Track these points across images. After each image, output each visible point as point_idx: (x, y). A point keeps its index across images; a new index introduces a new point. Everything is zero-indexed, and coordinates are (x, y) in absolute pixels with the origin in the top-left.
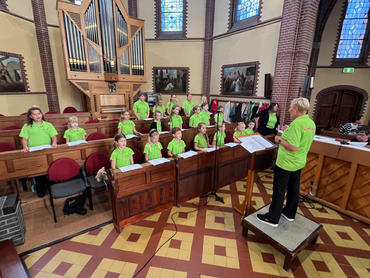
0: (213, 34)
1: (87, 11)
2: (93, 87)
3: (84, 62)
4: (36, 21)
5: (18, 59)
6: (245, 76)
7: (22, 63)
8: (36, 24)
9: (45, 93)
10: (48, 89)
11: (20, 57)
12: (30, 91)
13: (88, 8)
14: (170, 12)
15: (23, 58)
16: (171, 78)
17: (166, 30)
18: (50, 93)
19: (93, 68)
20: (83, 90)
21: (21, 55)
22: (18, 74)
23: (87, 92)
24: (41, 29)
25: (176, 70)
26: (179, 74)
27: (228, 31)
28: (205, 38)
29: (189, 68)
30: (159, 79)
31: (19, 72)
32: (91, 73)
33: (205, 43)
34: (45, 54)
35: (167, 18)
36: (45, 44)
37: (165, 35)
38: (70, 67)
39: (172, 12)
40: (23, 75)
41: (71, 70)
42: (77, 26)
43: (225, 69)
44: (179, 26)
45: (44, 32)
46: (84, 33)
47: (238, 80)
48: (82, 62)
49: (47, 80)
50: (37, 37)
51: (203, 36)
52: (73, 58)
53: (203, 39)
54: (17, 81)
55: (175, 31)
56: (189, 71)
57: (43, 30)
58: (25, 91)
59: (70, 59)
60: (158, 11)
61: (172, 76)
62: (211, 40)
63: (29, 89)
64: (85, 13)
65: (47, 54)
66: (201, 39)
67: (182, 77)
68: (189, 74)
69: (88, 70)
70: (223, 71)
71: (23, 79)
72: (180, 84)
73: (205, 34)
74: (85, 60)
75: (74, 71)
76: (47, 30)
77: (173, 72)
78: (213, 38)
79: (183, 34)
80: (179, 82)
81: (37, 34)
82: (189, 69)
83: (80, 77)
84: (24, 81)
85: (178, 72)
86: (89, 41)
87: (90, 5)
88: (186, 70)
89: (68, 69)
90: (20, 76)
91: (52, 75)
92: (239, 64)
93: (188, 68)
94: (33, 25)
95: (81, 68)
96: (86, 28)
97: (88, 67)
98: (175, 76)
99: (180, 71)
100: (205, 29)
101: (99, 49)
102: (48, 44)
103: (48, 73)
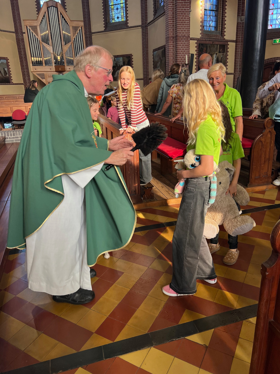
0: (147, 20)
1: (41, 23)
2: (47, 76)
3: (41, 59)
4: (16, 32)
5: (5, 60)
6: (162, 58)
7: (8, 63)
8: (16, 34)
9: (23, 84)
10: (25, 81)
11: (6, 59)
12: (13, 82)
13: (42, 21)
14: (116, 5)
15: (8, 59)
16: (118, 66)
17: (113, 21)
18: (26, 84)
19: (47, 63)
20: (41, 79)
21: (7, 58)
22: (6, 71)
23: (44, 81)
24: (19, 37)
25: (122, 58)
26: (124, 61)
27: (154, 18)
28: (142, 25)
31: (6, 69)
32: (46, 66)
33: (142, 30)
34: (22, 54)
35: (113, 10)
36: (22, 47)
37: (112, 26)
38: (33, 63)
39: (117, 4)
40: (8, 71)
41: (33, 66)
42: (35, 35)
43: (154, 53)
44: (123, 16)
45: (21, 38)
46: (40, 39)
47: (159, 62)
48: (39, 59)
49: (24, 74)
50: (17, 43)
51: (141, 24)
52: (34, 57)
53: (141, 26)
54: (5, 75)
55: (121, 21)
57: (21, 37)
58: (10, 82)
59: (32, 58)
60: (105, 6)
61: (119, 63)
62: (146, 26)
63: (12, 81)
64: (40, 24)
65: (23, 54)
66: (139, 26)
68: (133, 60)
69: (44, 64)
70: (153, 55)
71: (9, 74)
73: (142, 22)
74: (42, 58)
75: (34, 66)
76: (23, 37)
77: (120, 60)
78: (148, 24)
79: (126, 23)
81: (17, 41)
82: (132, 56)
83: (39, 70)
84: (9, 75)
85: (123, 59)
86: (44, 44)
87: (43, 18)
88: (130, 57)
89: (31, 64)
90: (7, 72)
91: (27, 70)
92: (159, 48)
93: (131, 54)
94: (14, 35)
95: (39, 64)
96: (41, 34)
97: (44, 62)
98: (121, 63)
99: (125, 58)
100: (142, 17)
101: (50, 48)
102: (23, 47)
103: (24, 69)
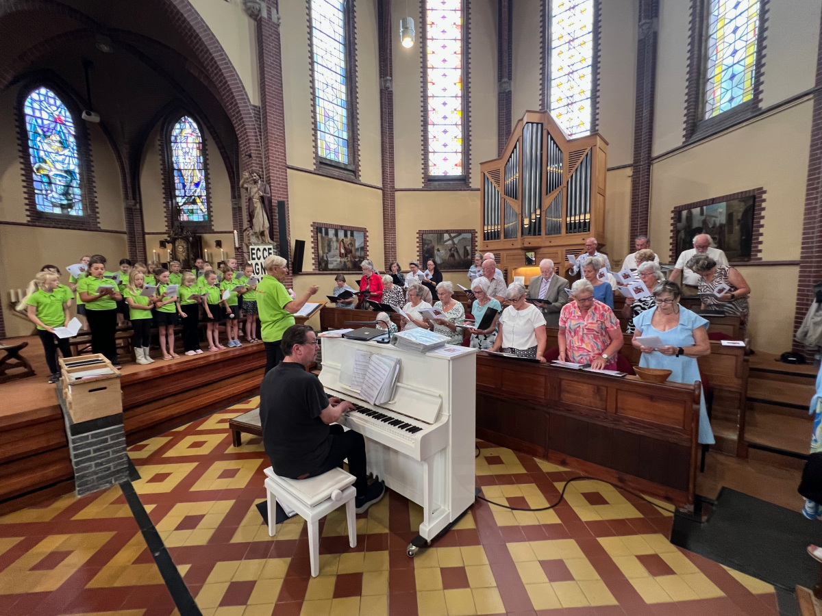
1: (508, 161)
2: (505, 258)
3: (499, 227)
5: (470, 234)
7: (473, 238)
11: (472, 232)
13: (511, 157)
14: (729, 68)
15: (475, 233)
17: (715, 114)
19: (508, 234)
21: (474, 230)
25: (724, 204)
26: (731, 211)
28: (818, 85)
29: (764, 189)
30: (683, 231)
31: (469, 248)
32: (505, 240)
33: (816, 101)
35: (719, 86)
37: (708, 127)
38: (484, 236)
39: (733, 65)
40: (472, 250)
41: (484, 240)
42: (496, 185)
44: (750, 89)
46: (502, 190)
48: (496, 227)
51: (811, 84)
52: (488, 225)
53: (813, 92)
54: (465, 257)
56: (764, 196)
59: (485, 226)
61: (714, 219)
64: (507, 164)
66: (805, 95)
67: (740, 217)
69: (502, 236)
72: (735, 237)
73: (819, 75)
74: (500, 224)
75: (487, 240)
77: (717, 209)
79: (753, 104)
80: (731, 232)
82: (765, 192)
83: (492, 247)
85: (728, 207)
86: (507, 197)
87: (513, 152)
88: (754, 197)
93: (762, 188)
95: (494, 236)
96: (506, 182)
97: (502, 232)
98: (722, 219)
99: (735, 203)
101: (517, 206)
